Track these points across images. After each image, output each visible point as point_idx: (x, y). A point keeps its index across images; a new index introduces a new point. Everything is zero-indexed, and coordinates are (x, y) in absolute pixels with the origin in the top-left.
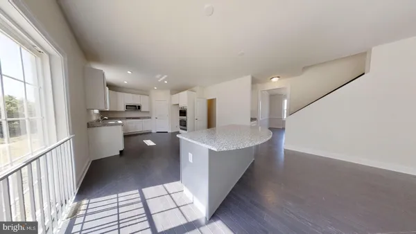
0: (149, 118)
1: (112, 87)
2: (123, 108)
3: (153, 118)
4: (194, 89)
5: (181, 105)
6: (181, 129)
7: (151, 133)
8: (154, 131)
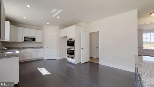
0: (42, 47)
1: (13, 22)
2: (21, 40)
3: (45, 47)
4: (80, 24)
5: (69, 37)
6: (68, 57)
7: (42, 59)
8: (45, 58)
